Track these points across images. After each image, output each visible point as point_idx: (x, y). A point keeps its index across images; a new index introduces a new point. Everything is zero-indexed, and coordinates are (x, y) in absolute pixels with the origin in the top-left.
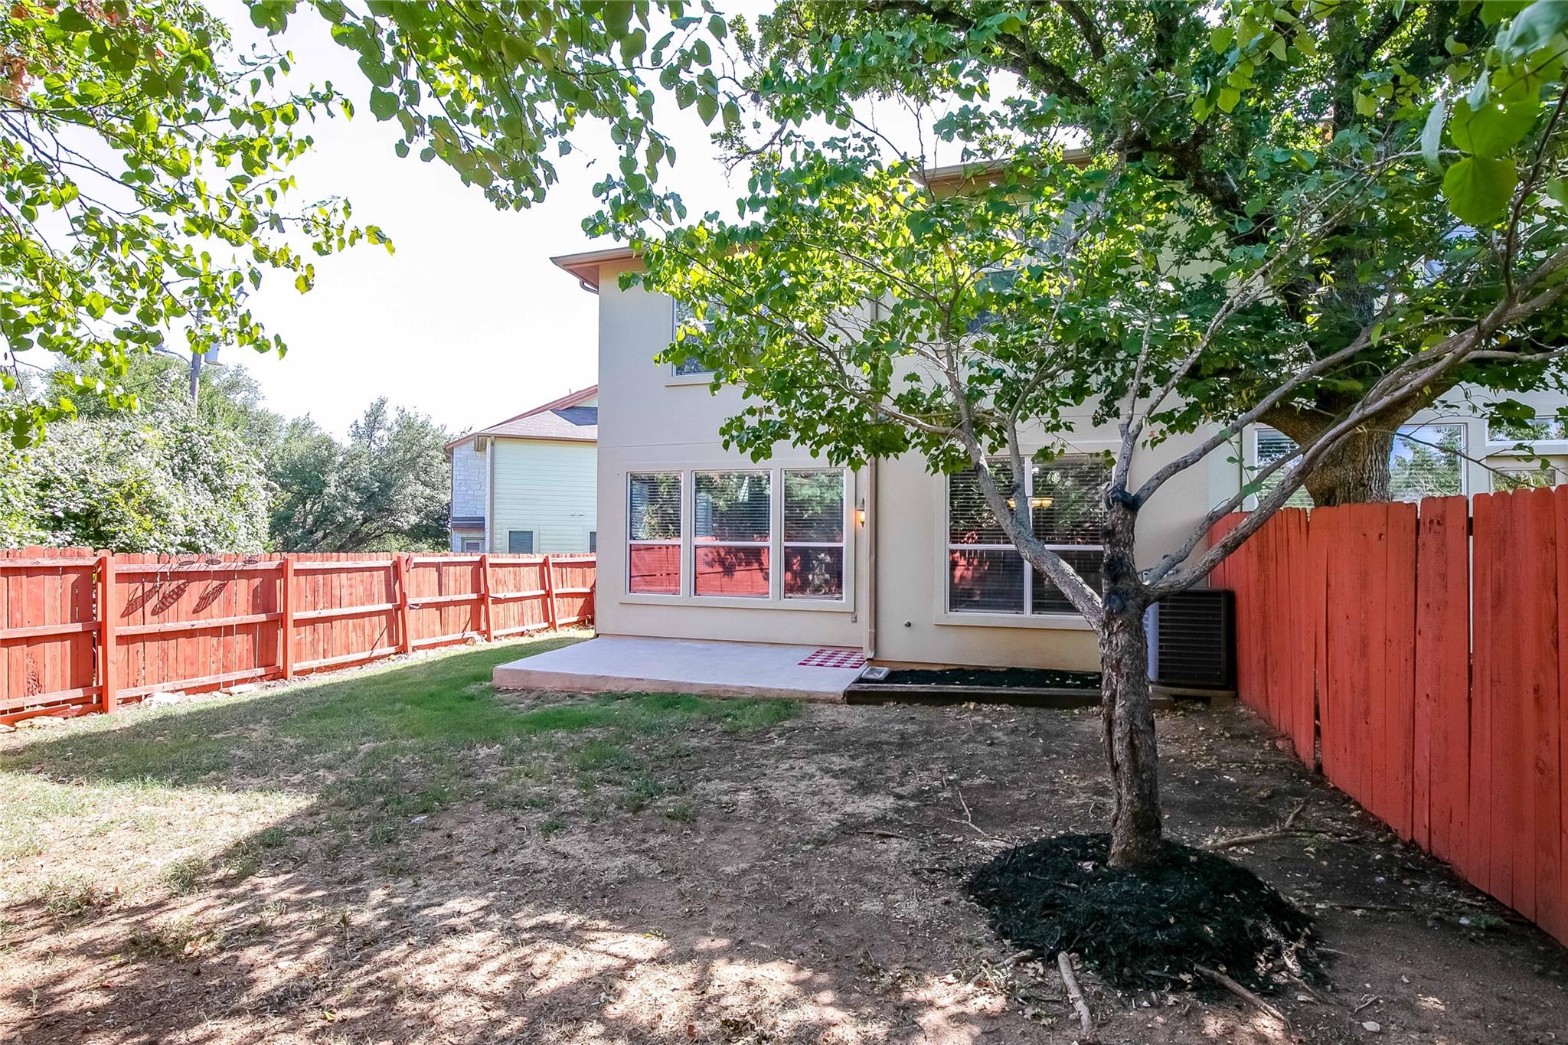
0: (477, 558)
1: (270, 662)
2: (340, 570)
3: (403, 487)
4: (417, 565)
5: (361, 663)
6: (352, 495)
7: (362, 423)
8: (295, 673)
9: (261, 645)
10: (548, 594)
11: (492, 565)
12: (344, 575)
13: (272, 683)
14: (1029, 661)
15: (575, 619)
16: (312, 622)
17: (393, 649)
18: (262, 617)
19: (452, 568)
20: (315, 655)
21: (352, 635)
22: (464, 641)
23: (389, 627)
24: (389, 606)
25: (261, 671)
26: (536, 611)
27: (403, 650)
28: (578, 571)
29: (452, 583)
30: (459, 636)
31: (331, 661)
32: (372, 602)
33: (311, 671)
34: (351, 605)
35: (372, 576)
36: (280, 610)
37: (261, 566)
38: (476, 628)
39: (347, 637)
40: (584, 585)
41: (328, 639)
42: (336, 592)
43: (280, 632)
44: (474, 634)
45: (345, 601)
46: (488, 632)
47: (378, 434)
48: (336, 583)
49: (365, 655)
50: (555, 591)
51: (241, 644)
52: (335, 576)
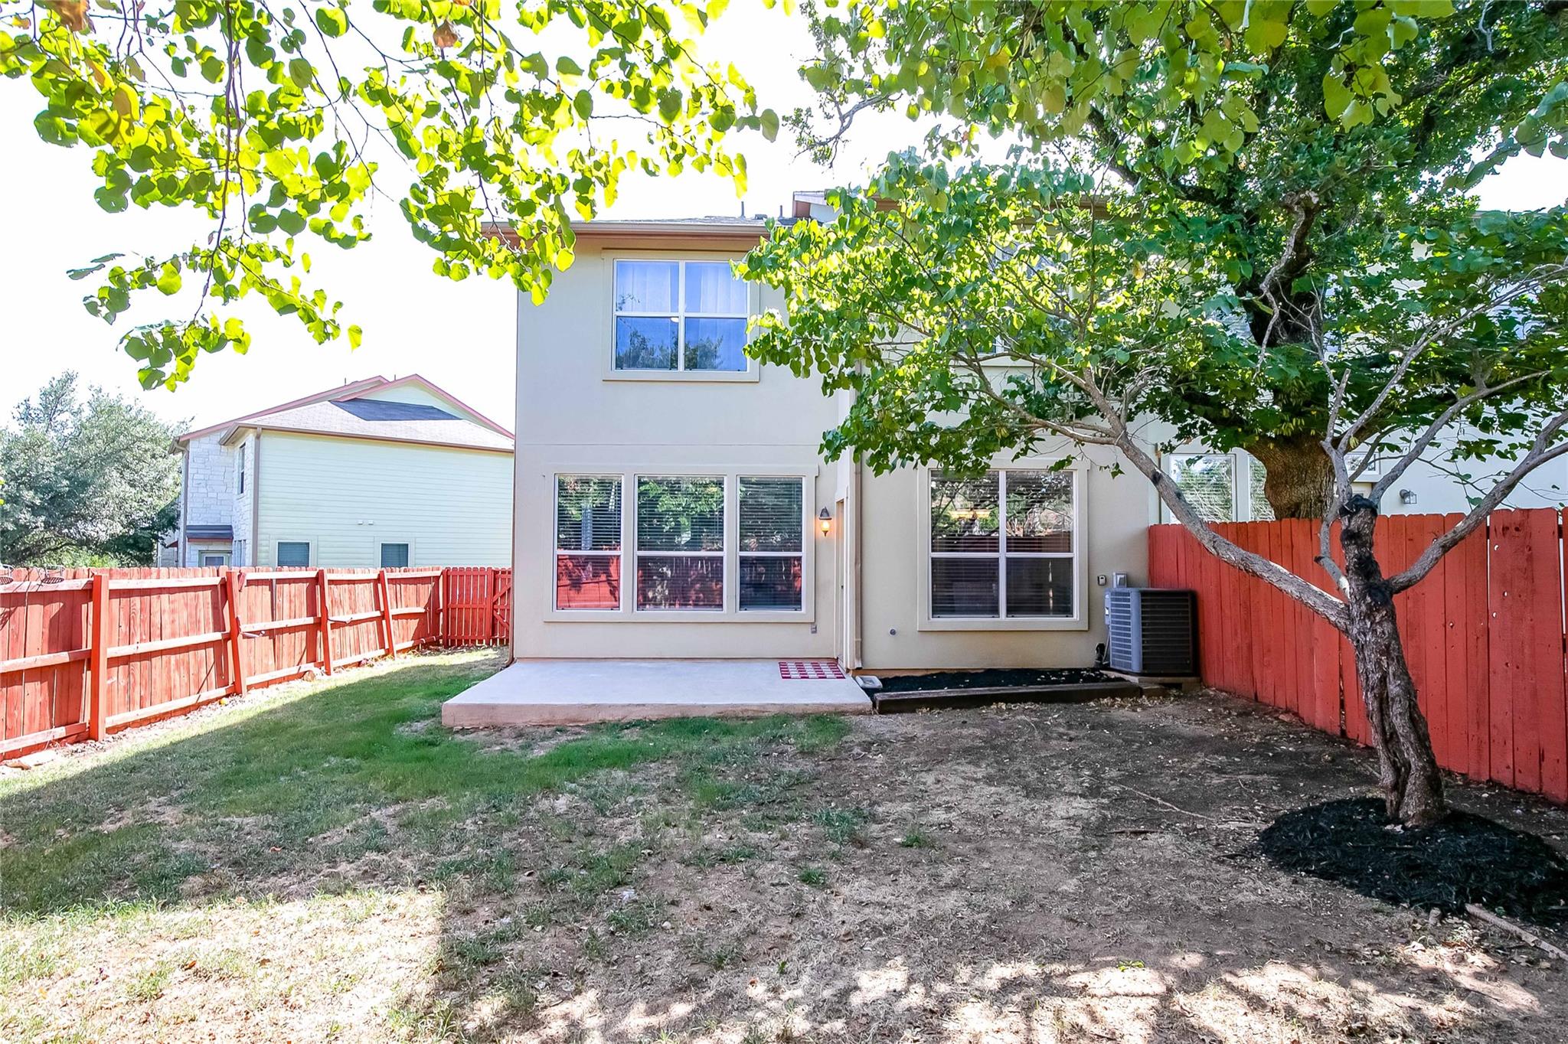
0: (313, 574)
1: (71, 718)
2: (160, 591)
3: (106, 486)
4: (250, 583)
5: (185, 711)
6: (28, 495)
7: (35, 402)
8: (109, 731)
9: (60, 696)
10: (384, 616)
11: (331, 582)
12: (165, 597)
13: (79, 746)
14: (1005, 662)
15: (410, 644)
16: (127, 660)
17: (222, 691)
18: (64, 657)
19: (286, 586)
20: (129, 705)
21: (175, 676)
22: (301, 676)
23: (217, 662)
24: (218, 636)
25: (61, 732)
26: (372, 636)
27: (235, 691)
28: (412, 588)
29: (286, 605)
30: (294, 670)
31: (149, 711)
32: (198, 631)
33: (126, 726)
34: (173, 635)
35: (197, 598)
36: (87, 645)
37: (63, 586)
38: (312, 659)
39: (169, 678)
40: (418, 604)
41: (148, 683)
42: (156, 620)
43: (87, 676)
44: (311, 666)
45: (166, 632)
46: (326, 663)
47: (60, 418)
48: (156, 608)
49: (191, 700)
50: (393, 611)
51: (34, 694)
52: (154, 597)
